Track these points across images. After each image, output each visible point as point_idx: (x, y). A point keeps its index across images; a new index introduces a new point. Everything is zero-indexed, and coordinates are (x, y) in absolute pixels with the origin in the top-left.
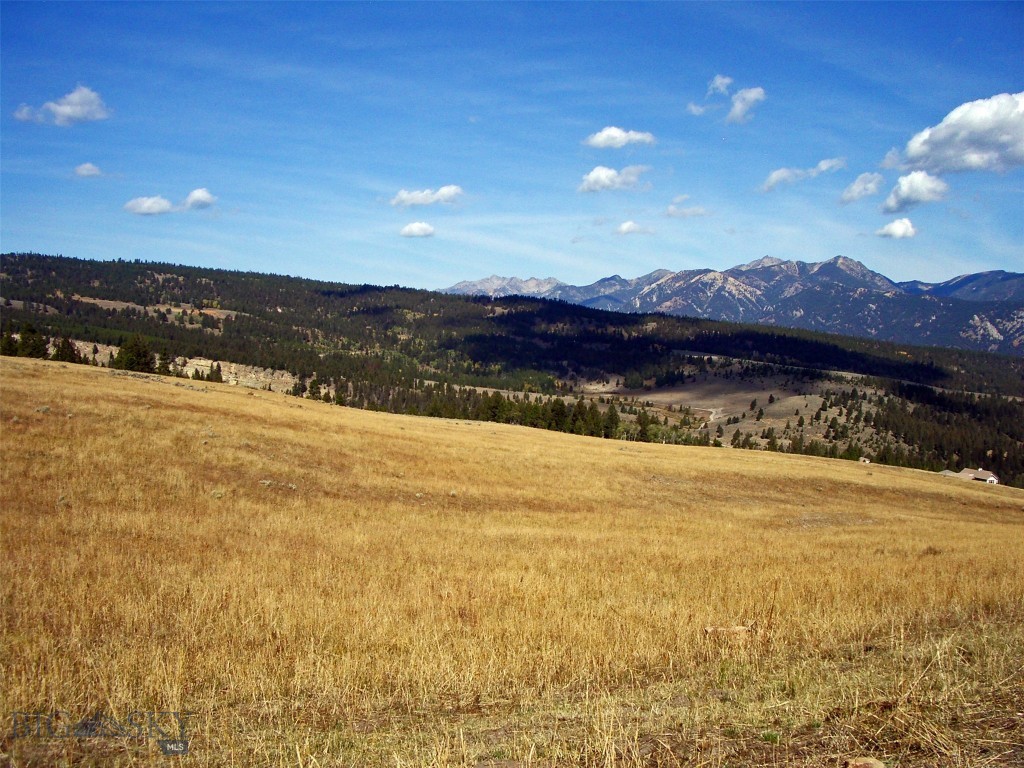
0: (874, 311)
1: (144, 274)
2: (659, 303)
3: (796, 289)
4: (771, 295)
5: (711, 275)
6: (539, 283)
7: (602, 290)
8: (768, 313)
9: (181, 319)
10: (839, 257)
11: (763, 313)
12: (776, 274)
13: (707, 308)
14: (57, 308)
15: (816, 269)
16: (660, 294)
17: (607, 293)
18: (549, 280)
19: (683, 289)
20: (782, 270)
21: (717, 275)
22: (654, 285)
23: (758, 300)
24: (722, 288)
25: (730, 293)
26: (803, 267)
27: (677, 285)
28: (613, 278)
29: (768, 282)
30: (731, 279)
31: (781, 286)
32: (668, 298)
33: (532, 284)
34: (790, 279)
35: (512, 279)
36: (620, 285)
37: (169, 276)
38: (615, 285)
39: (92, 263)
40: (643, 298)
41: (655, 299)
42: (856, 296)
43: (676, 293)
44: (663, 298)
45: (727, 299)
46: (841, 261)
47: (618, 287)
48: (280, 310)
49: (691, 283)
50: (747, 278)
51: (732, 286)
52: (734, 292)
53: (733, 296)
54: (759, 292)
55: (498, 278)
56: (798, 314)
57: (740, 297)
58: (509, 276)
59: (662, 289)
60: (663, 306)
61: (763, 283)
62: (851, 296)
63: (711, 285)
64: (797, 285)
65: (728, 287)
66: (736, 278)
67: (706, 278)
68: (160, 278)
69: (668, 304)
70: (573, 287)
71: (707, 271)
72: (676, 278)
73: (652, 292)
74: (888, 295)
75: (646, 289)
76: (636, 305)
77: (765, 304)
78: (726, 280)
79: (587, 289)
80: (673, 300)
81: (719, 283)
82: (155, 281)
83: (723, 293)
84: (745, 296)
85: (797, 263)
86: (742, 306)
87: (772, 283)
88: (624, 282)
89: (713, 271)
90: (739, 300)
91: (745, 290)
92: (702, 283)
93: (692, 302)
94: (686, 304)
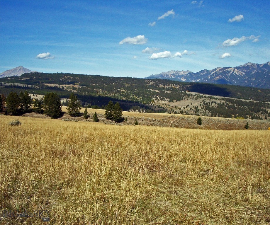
1: (63, 77)
3: (255, 72)
4: (247, 74)
5: (230, 69)
6: (184, 72)
7: (201, 74)
8: (246, 79)
9: (68, 88)
10: (269, 62)
11: (244, 79)
12: (250, 67)
13: (229, 78)
14: (39, 87)
15: (262, 66)
17: (203, 74)
18: (187, 71)
20: (252, 66)
21: (232, 69)
22: (214, 72)
23: (244, 75)
24: (233, 72)
25: (235, 74)
26: (258, 65)
27: (221, 72)
28: (204, 70)
30: (236, 70)
33: (182, 72)
34: (253, 69)
35: (177, 71)
36: (207, 72)
37: (69, 77)
38: (205, 72)
39: (51, 74)
40: (211, 76)
41: (214, 76)
43: (220, 74)
44: (216, 76)
45: (235, 75)
46: (269, 63)
47: (206, 73)
48: (94, 85)
49: (224, 71)
50: (241, 69)
51: (236, 71)
52: (237, 73)
53: (236, 75)
54: (244, 73)
55: (173, 71)
56: (254, 79)
57: (238, 75)
59: (216, 73)
61: (245, 70)
63: (230, 71)
64: (255, 71)
65: (235, 72)
67: (229, 70)
68: (66, 77)
69: (217, 77)
70: (193, 73)
71: (229, 67)
72: (220, 70)
73: (213, 74)
76: (209, 78)
78: (234, 70)
79: (197, 73)
80: (219, 76)
81: (232, 71)
82: (65, 78)
83: (233, 74)
84: (240, 74)
87: (248, 70)
88: (208, 71)
89: (231, 67)
90: (238, 76)
91: (240, 73)
92: (227, 71)
93: (224, 76)
94: (222, 77)
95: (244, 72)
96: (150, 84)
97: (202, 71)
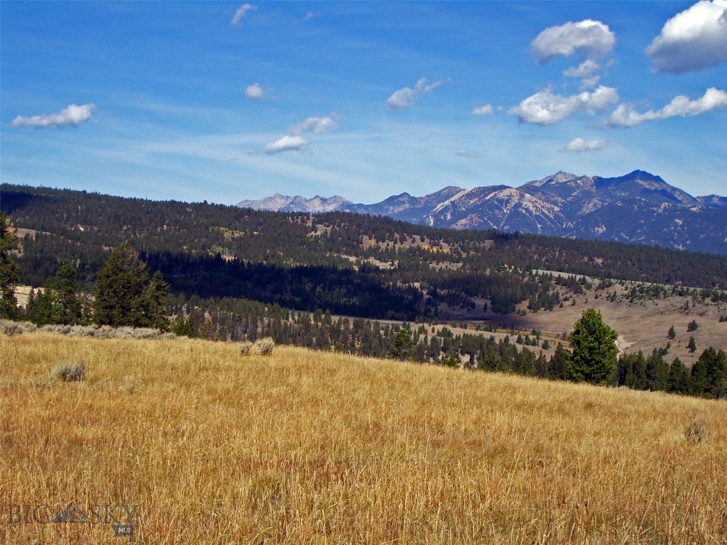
0: (681, 226)
2: (455, 220)
3: (595, 205)
4: (570, 210)
5: (507, 192)
6: (324, 202)
7: (391, 208)
8: (567, 230)
10: (637, 171)
11: (563, 229)
12: (573, 189)
13: (504, 225)
16: (454, 211)
17: (396, 211)
18: (335, 199)
19: (479, 206)
20: (578, 186)
21: (512, 191)
22: (447, 203)
23: (557, 217)
24: (519, 205)
25: (527, 210)
26: (600, 182)
27: (472, 202)
28: (402, 195)
29: (565, 199)
30: (527, 195)
31: (578, 203)
32: (464, 215)
33: (318, 203)
34: (588, 195)
35: (296, 198)
36: (409, 202)
38: (403, 203)
40: (436, 216)
41: (449, 217)
42: (660, 211)
43: (471, 211)
44: (458, 216)
45: (524, 216)
46: (639, 175)
47: (407, 205)
48: (81, 228)
49: (486, 199)
50: (543, 194)
51: (529, 202)
52: (531, 208)
53: (531, 213)
54: (556, 209)
55: (282, 197)
56: (601, 231)
57: (538, 213)
58: (293, 195)
59: (456, 206)
60: (459, 224)
61: (560, 199)
62: (654, 212)
63: (508, 202)
64: (595, 201)
65: (524, 203)
66: (533, 195)
67: (502, 195)
69: (464, 221)
70: (361, 206)
71: (502, 188)
72: (470, 195)
73: (446, 209)
74: (694, 209)
75: (439, 207)
76: (429, 223)
77: (563, 222)
78: (522, 196)
79: (376, 207)
80: (469, 217)
81: (516, 200)
83: (520, 209)
84: (543, 213)
85: (594, 178)
86: (540, 223)
87: (569, 199)
88: (413, 200)
89: (508, 187)
90: (537, 216)
91: (543, 207)
92: (498, 200)
93: (489, 219)
94: (482, 221)
95: (557, 205)
96: (319, 233)
97: (392, 200)
